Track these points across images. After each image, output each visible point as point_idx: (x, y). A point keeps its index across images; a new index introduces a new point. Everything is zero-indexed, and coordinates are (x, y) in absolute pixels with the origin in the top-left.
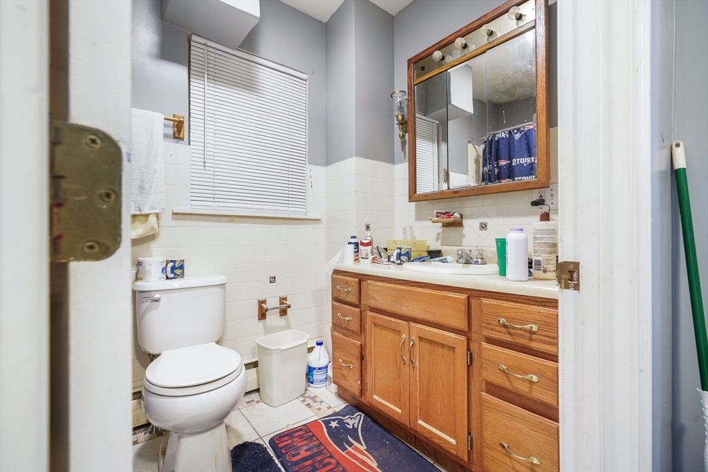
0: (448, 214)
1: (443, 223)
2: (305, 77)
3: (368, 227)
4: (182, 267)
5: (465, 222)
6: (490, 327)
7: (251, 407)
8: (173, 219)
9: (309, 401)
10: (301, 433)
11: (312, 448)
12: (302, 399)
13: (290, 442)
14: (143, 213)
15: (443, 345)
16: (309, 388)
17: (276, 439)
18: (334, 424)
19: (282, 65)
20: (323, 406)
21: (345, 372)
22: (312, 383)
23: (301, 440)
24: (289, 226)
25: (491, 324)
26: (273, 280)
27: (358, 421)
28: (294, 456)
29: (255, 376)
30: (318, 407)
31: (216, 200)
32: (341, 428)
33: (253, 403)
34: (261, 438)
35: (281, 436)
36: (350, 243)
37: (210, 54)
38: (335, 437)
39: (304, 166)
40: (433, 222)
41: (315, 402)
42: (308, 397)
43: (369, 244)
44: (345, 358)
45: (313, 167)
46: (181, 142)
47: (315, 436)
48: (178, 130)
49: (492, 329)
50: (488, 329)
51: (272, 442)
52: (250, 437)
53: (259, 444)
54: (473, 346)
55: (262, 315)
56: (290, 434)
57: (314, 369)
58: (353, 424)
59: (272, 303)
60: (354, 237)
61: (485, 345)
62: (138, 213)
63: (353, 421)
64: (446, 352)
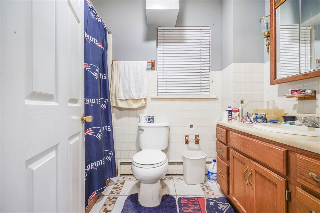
0: (300, 91)
1: (298, 98)
2: (209, 28)
3: (242, 102)
4: (153, 119)
5: (317, 96)
6: (303, 177)
7: (179, 181)
8: (151, 100)
9: (204, 187)
10: (193, 200)
11: (195, 210)
12: (202, 185)
13: (187, 202)
14: (140, 98)
15: (269, 181)
16: (208, 182)
17: (182, 199)
18: (211, 203)
19: (197, 26)
20: (211, 192)
21: (221, 179)
22: (209, 179)
23: (192, 204)
24: (201, 102)
25: (303, 175)
26: (192, 127)
27: (226, 207)
28: (185, 209)
29: (182, 168)
30: (208, 192)
31: (167, 92)
32: (214, 207)
33: (180, 179)
34: (176, 195)
35: (184, 198)
36: (227, 110)
37: (165, 32)
38: (209, 210)
39: (209, 72)
40: (287, 97)
41: (208, 189)
42: (205, 185)
43: (238, 111)
44: (222, 172)
45: (213, 72)
46: (154, 70)
47: (199, 205)
48: (152, 66)
49: (304, 180)
50: (301, 178)
51: (179, 199)
52: (172, 193)
53: (174, 198)
54: (291, 188)
55: (187, 142)
56: (188, 199)
57: (210, 172)
58: (222, 208)
59: (192, 137)
60: (230, 107)
61: (299, 190)
62: (138, 98)
63: (223, 206)
64: (271, 185)
